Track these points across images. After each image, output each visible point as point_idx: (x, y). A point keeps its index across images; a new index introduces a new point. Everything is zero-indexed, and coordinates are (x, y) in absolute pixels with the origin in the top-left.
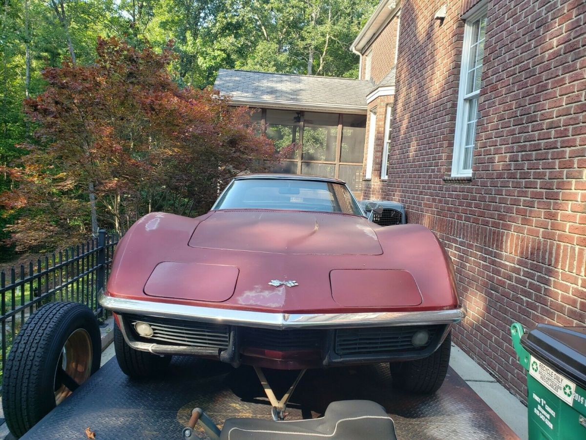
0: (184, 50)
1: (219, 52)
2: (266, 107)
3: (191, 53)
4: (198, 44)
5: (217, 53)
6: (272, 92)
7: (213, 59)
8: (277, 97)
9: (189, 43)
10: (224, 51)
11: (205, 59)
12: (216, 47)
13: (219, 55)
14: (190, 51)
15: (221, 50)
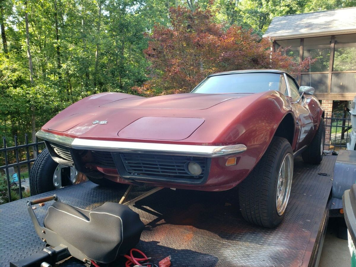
0: (261, 11)
1: (284, 8)
2: (303, 37)
3: (266, 12)
4: (270, 5)
5: (282, 9)
6: (309, 26)
7: (280, 13)
8: (312, 29)
9: (264, 6)
10: (288, 6)
11: (274, 14)
12: (282, 5)
13: (284, 10)
14: (264, 11)
15: (285, 6)
